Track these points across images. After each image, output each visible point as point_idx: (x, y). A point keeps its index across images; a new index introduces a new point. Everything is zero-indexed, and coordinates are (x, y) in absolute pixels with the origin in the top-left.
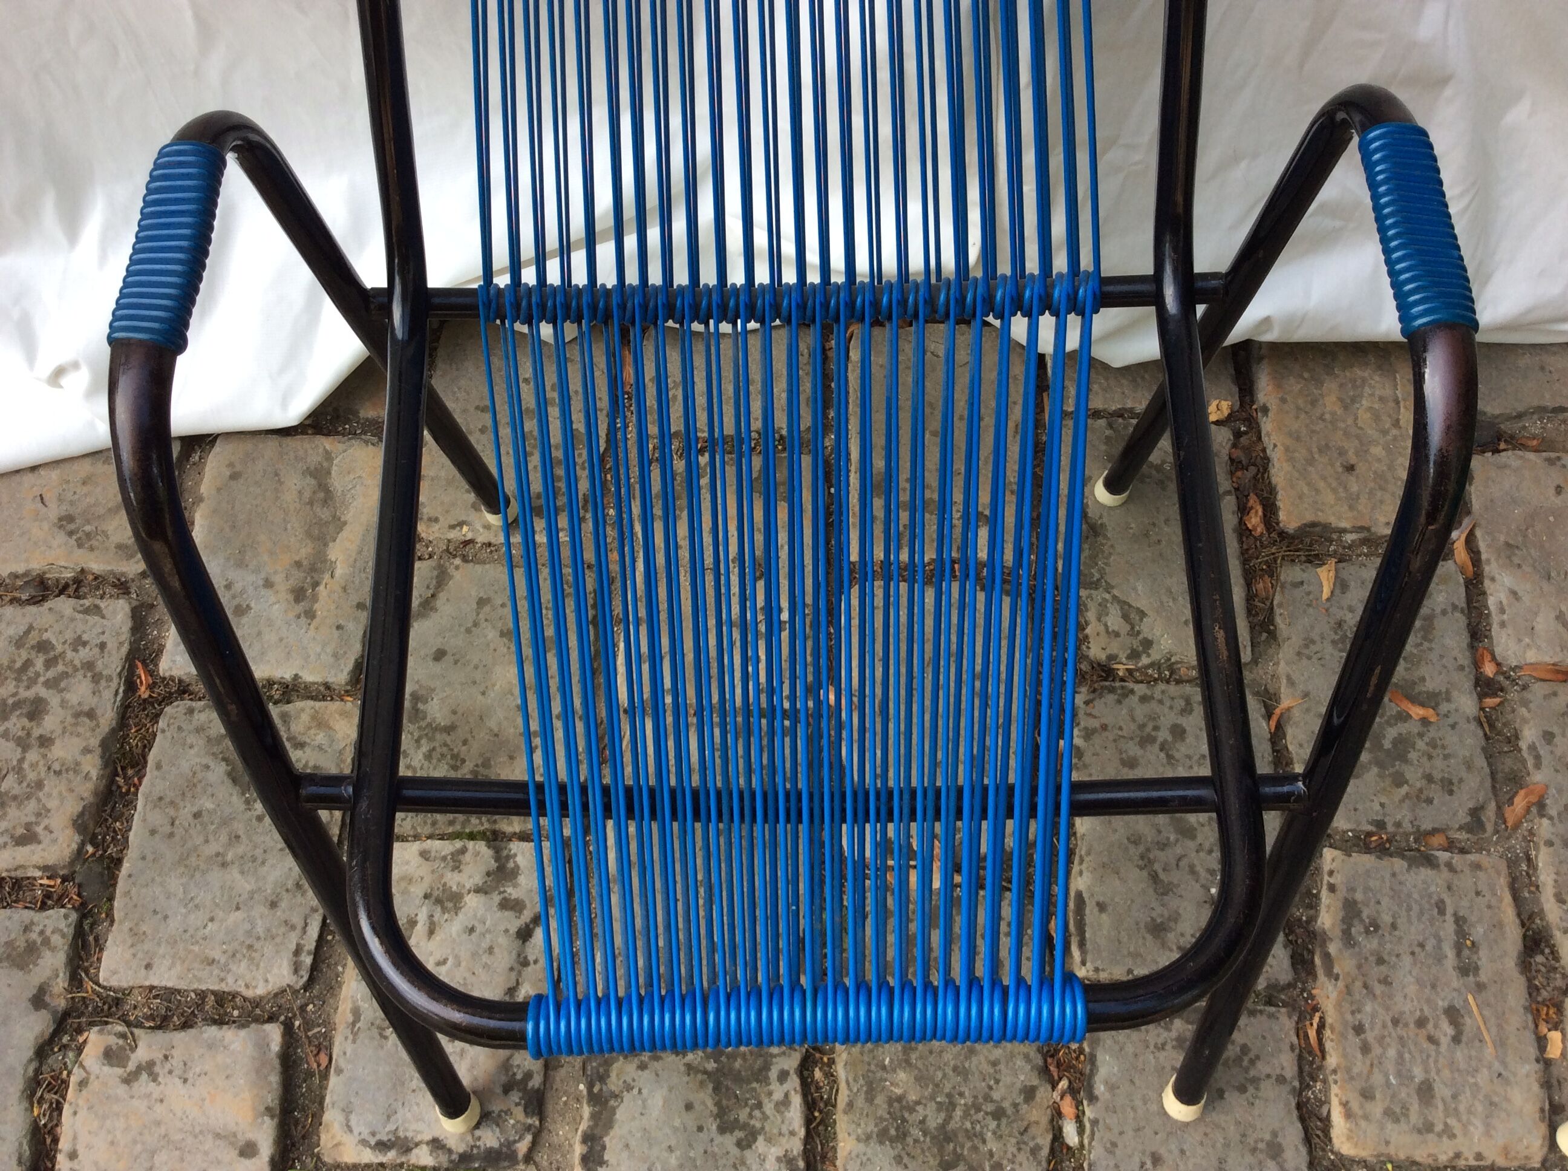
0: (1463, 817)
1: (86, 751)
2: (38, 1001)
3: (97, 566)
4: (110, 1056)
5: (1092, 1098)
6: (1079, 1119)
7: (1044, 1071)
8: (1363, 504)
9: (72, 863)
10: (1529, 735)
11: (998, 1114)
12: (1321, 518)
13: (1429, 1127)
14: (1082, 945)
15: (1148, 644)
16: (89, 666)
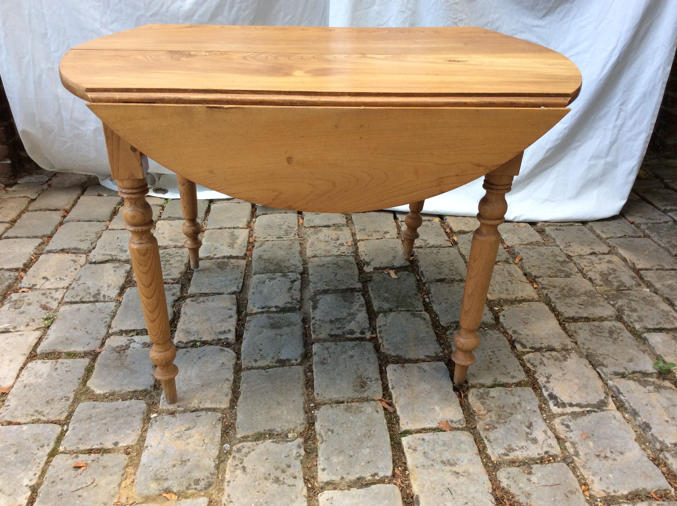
0: (504, 259)
1: (181, 265)
2: (173, 295)
3: (179, 244)
4: (192, 301)
5: (430, 293)
6: (429, 298)
7: (419, 291)
8: (471, 227)
9: (179, 278)
10: (516, 251)
11: (410, 297)
12: (462, 229)
13: (509, 294)
14: (423, 276)
15: (428, 244)
16: (180, 255)
